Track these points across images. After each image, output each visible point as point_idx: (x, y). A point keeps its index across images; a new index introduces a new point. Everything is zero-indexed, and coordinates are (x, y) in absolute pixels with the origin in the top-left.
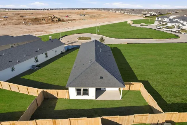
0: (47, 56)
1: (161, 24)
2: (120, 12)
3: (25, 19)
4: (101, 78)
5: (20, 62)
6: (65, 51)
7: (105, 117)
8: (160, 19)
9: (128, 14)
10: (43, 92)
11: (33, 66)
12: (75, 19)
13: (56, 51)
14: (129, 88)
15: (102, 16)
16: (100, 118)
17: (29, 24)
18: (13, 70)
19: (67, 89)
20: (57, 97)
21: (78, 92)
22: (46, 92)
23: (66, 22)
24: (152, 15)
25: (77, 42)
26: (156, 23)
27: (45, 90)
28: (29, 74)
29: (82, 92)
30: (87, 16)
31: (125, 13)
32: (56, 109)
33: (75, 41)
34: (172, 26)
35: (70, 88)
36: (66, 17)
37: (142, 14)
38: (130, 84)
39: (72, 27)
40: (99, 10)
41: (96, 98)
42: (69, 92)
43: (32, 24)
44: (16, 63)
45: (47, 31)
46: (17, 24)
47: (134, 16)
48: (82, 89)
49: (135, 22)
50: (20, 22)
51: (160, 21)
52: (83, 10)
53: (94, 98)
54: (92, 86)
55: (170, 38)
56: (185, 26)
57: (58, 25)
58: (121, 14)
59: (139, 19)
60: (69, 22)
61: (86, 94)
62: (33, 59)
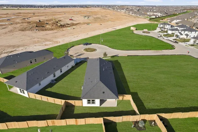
0: (61, 72)
1: (162, 31)
2: (125, 12)
3: (29, 23)
4: (104, 93)
5: (44, 78)
6: (74, 65)
7: (105, 118)
8: (162, 26)
9: (134, 15)
10: (65, 102)
11: (52, 81)
12: (79, 23)
13: (68, 67)
14: (123, 99)
15: (106, 19)
16: (102, 118)
17: (35, 30)
18: (40, 85)
19: (82, 100)
20: (74, 105)
21: (89, 102)
22: (68, 102)
23: (71, 27)
24: (157, 17)
25: (83, 54)
26: (158, 30)
27: (67, 101)
28: (51, 87)
29: (91, 102)
30: (91, 18)
31: (131, 14)
32: (74, 113)
33: (82, 53)
34: (172, 34)
35: (83, 100)
36: (70, 20)
37: (147, 15)
38: (123, 96)
39: (77, 35)
40: (104, 9)
41: (100, 105)
42: (82, 102)
43: (38, 30)
44: (42, 80)
45: (55, 40)
46: (23, 31)
47: (139, 17)
48: (91, 100)
49: (138, 27)
50: (25, 27)
51: (162, 27)
52: (87, 7)
53: (99, 105)
54: (98, 98)
55: (166, 50)
56: (183, 35)
57: (63, 32)
58: (126, 15)
59: (143, 23)
60: (74, 27)
61: (93, 103)
62: (52, 75)
